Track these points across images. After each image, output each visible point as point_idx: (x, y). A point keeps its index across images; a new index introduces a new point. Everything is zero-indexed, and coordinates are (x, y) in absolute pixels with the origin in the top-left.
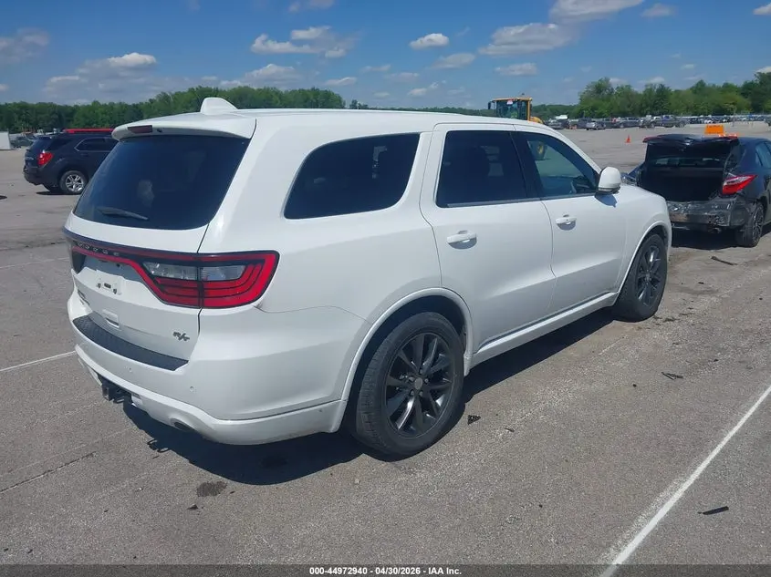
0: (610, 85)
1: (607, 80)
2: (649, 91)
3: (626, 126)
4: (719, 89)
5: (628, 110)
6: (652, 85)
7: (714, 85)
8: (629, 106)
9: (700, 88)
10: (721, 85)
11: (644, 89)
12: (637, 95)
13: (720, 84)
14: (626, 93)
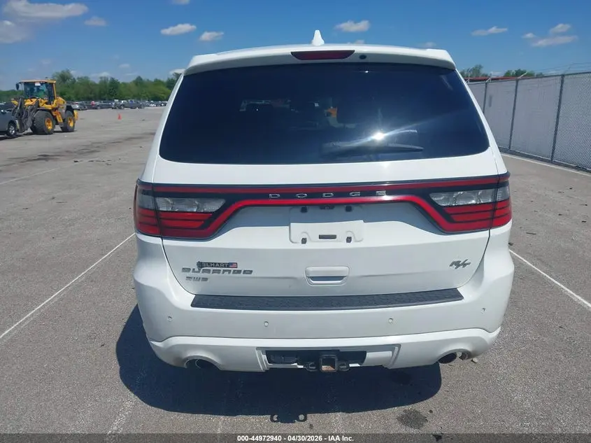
0: (72, 76)
1: (68, 71)
2: (104, 82)
3: (102, 107)
4: (151, 82)
5: (92, 95)
6: (105, 77)
7: (148, 80)
8: (91, 93)
9: (139, 82)
10: (153, 81)
11: (100, 80)
12: (95, 85)
13: (152, 79)
14: (85, 82)
